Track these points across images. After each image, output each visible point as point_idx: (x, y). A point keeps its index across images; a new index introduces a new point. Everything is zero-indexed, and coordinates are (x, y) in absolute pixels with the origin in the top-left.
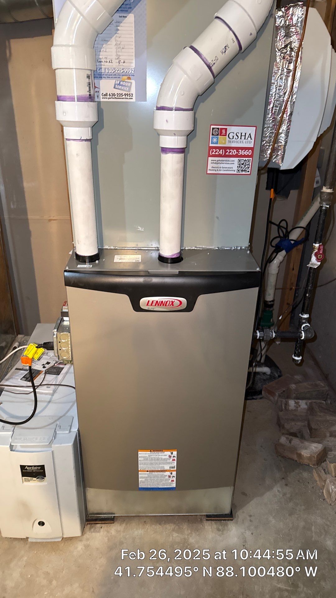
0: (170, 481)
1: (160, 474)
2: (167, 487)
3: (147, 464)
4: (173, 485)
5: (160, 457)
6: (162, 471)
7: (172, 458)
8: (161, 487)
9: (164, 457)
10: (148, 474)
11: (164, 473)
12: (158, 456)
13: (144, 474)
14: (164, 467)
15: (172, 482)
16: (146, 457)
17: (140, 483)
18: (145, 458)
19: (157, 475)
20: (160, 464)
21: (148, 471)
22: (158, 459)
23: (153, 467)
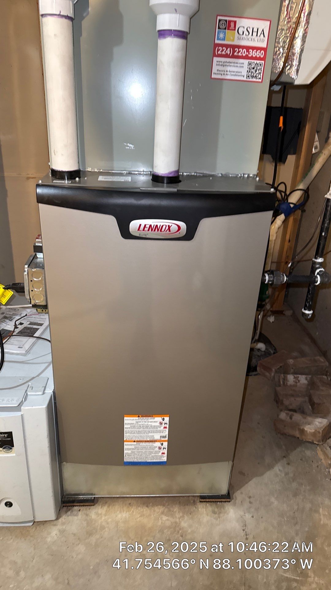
0: (160, 454)
1: (150, 445)
2: (156, 461)
3: (134, 433)
4: (164, 459)
5: (149, 423)
6: (151, 441)
7: (163, 425)
8: (150, 461)
9: (153, 424)
10: (135, 445)
11: (154, 444)
12: (147, 423)
13: (130, 445)
14: (153, 436)
15: (163, 455)
16: (134, 423)
17: (125, 456)
18: (132, 425)
19: (145, 446)
20: (149, 432)
21: (134, 441)
22: (147, 427)
23: (141, 436)
